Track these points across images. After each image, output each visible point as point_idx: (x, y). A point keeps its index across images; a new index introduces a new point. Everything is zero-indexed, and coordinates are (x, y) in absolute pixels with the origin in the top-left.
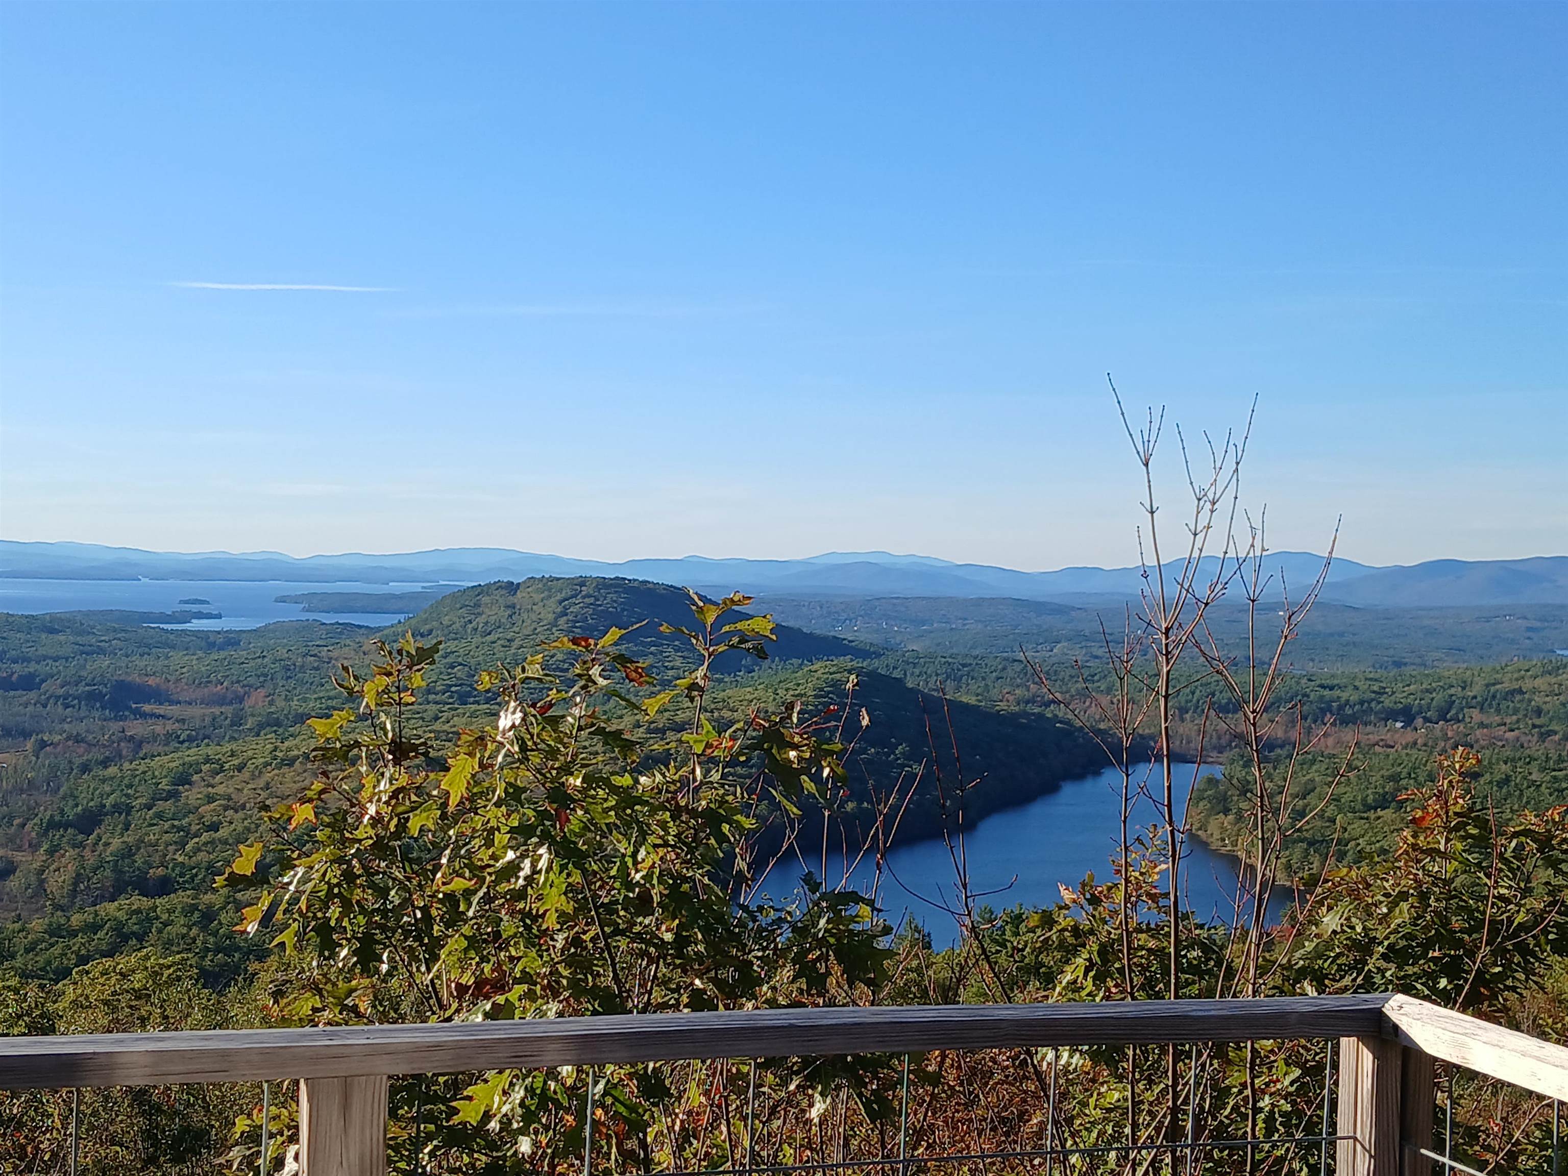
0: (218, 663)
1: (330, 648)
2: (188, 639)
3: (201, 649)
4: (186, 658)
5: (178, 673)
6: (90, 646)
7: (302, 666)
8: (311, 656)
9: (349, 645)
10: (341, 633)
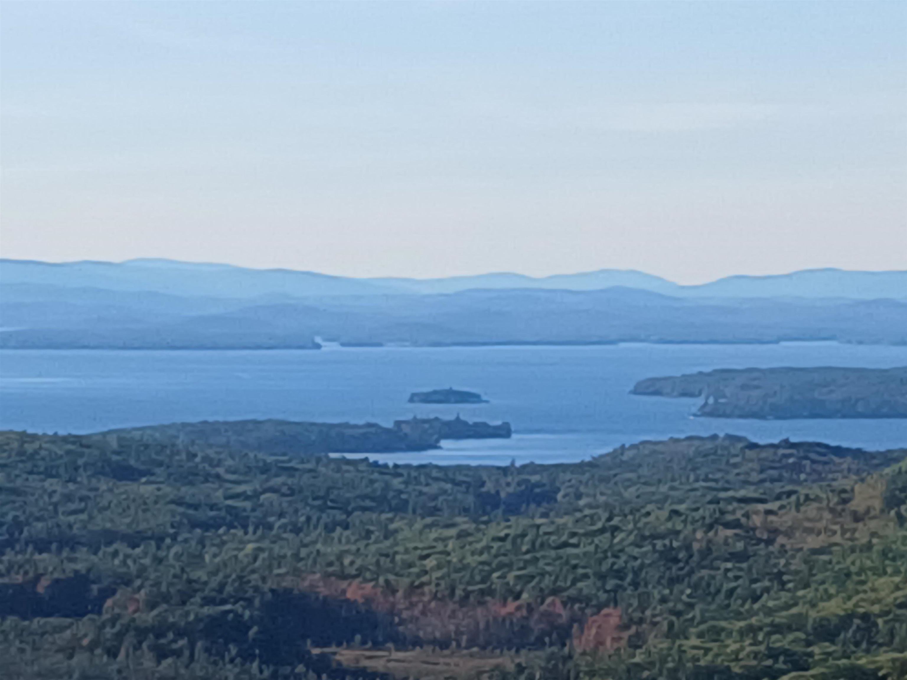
0: (508, 545)
1: (773, 506)
2: (434, 488)
3: (466, 511)
4: (433, 535)
5: (414, 570)
6: (212, 507)
7: (706, 552)
8: (727, 525)
9: (817, 499)
10: (797, 468)
